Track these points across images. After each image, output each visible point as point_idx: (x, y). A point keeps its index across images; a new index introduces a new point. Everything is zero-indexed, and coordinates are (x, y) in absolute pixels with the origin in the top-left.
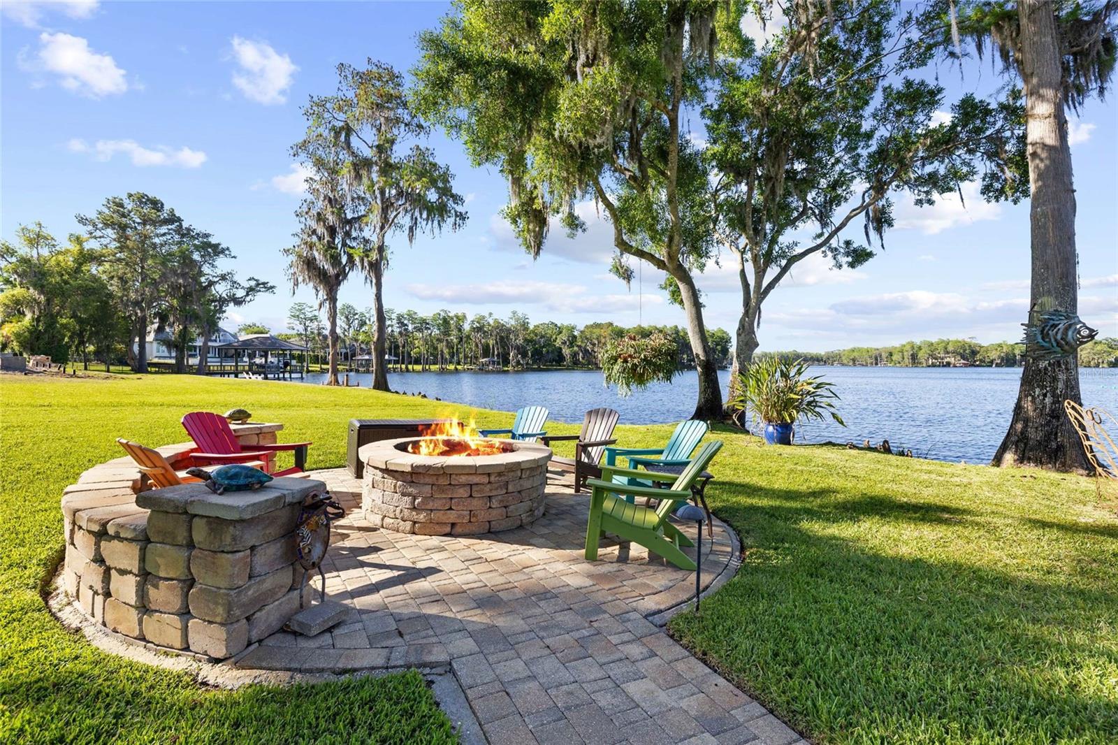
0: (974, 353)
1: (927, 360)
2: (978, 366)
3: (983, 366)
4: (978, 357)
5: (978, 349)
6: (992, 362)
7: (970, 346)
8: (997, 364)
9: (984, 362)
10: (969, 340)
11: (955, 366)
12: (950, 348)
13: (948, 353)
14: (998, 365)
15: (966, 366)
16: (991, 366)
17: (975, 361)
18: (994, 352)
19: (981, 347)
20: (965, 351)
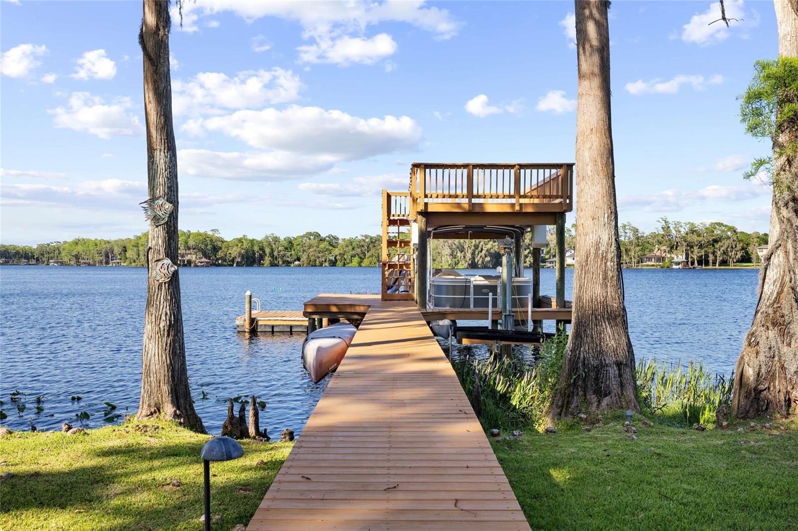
0: (216, 249)
2: (219, 265)
3: (225, 266)
4: (220, 254)
5: (219, 244)
7: (211, 240)
8: (238, 262)
9: (225, 260)
10: (211, 233)
11: (196, 266)
12: (191, 243)
13: (189, 249)
14: (239, 264)
15: (208, 265)
16: (232, 265)
17: (217, 260)
18: (235, 248)
19: (223, 242)
20: (206, 246)
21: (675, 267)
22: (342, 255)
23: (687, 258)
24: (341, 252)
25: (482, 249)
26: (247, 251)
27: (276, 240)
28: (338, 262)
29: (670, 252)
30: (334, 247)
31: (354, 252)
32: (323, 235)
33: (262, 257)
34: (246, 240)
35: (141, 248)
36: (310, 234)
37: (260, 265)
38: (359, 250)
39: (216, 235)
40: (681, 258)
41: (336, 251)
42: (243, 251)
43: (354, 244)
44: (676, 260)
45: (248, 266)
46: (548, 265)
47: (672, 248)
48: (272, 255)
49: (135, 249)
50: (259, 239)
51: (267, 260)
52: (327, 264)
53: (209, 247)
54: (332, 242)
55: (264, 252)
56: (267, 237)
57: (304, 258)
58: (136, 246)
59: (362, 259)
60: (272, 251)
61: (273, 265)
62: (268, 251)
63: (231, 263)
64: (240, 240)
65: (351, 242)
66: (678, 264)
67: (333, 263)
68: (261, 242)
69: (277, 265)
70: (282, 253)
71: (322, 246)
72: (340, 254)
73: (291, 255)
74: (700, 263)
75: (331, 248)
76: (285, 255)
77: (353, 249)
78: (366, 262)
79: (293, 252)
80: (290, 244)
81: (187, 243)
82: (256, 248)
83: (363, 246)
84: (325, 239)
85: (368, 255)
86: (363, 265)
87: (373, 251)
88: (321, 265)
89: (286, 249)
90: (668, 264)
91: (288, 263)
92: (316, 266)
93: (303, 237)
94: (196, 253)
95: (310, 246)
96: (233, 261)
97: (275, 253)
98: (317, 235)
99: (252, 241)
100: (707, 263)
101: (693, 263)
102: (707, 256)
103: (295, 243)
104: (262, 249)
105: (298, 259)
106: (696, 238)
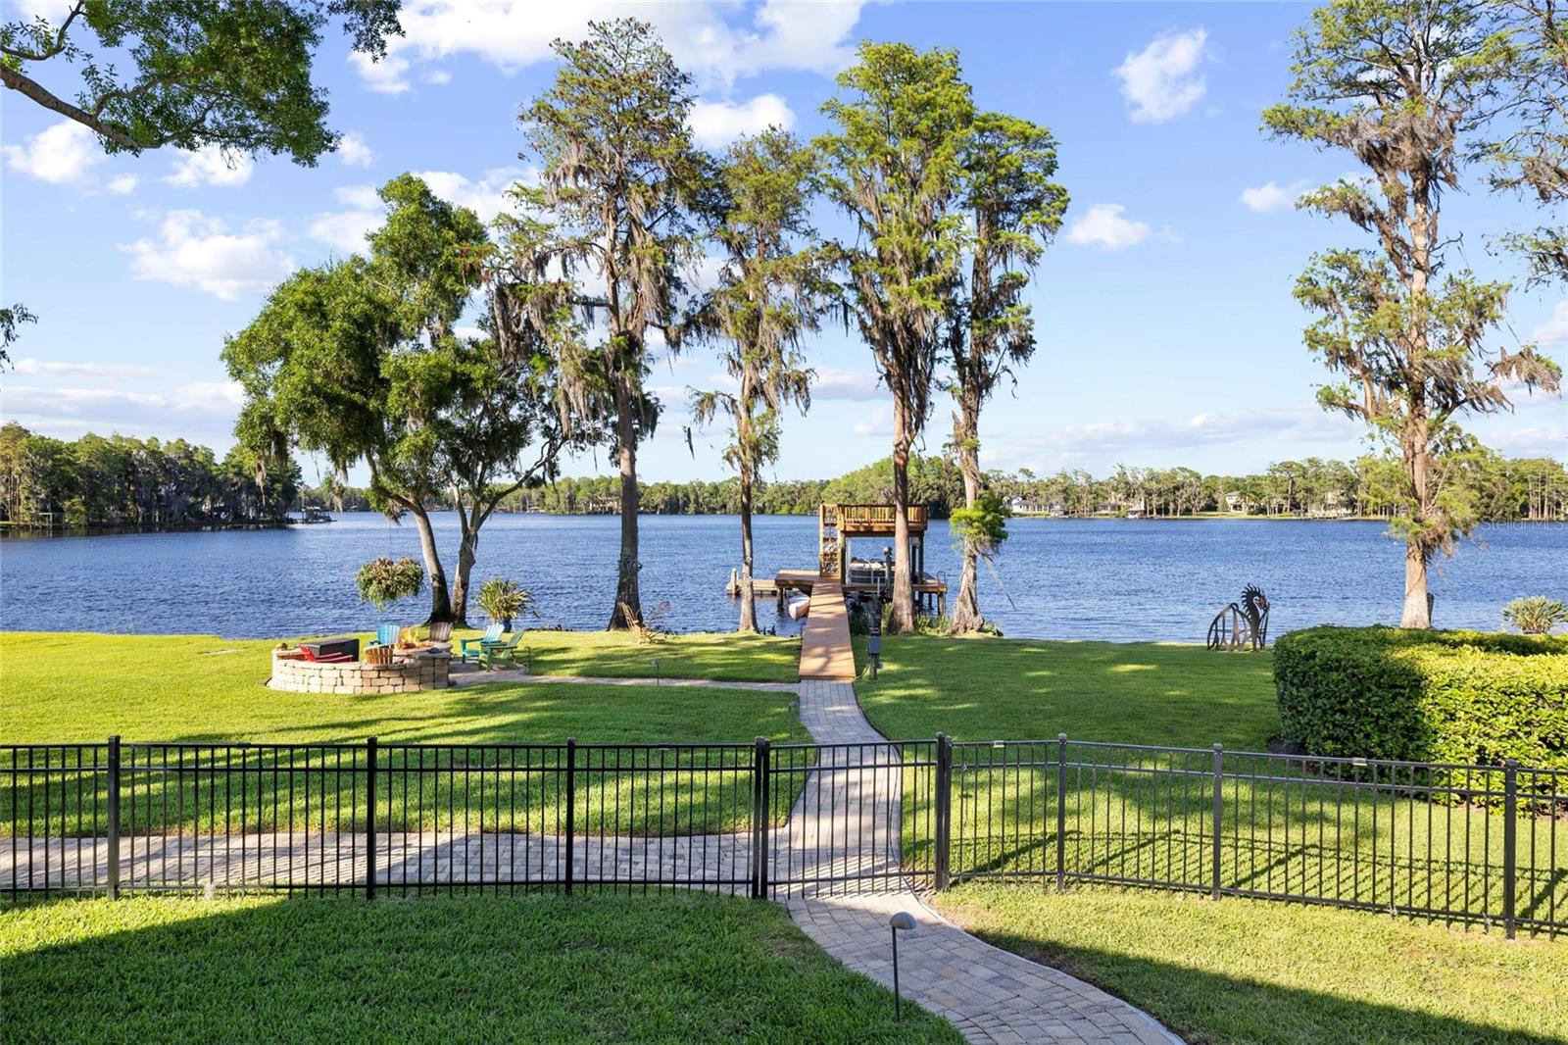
1: (587, 505)
2: (642, 513)
3: (648, 514)
4: (642, 500)
5: (642, 490)
6: (656, 507)
8: (661, 510)
9: (648, 508)
11: (617, 514)
12: (613, 489)
13: (610, 495)
14: (662, 512)
16: (655, 513)
17: (640, 507)
18: (658, 495)
19: (646, 488)
21: (1130, 516)
22: (771, 501)
23: (1145, 506)
24: (770, 498)
26: (671, 497)
27: (701, 485)
29: (1127, 499)
33: (686, 504)
37: (684, 513)
40: (1139, 506)
41: (765, 498)
44: (1133, 508)
45: (671, 513)
47: (1129, 495)
48: (696, 501)
49: (555, 496)
50: (684, 484)
51: (692, 507)
54: (761, 488)
55: (689, 498)
56: (692, 483)
57: (730, 505)
58: (557, 492)
59: (792, 507)
60: (697, 497)
61: (698, 512)
62: (692, 497)
64: (664, 487)
65: (781, 488)
67: (762, 511)
68: (685, 488)
69: (702, 513)
70: (707, 499)
74: (1159, 512)
76: (710, 502)
78: (796, 509)
79: (719, 499)
82: (680, 495)
83: (793, 492)
87: (804, 497)
90: (1124, 513)
91: (713, 511)
97: (700, 500)
99: (676, 487)
100: (1167, 512)
101: (1151, 512)
102: (1167, 504)
103: (721, 489)
104: (686, 495)
105: (724, 506)
106: (1154, 485)
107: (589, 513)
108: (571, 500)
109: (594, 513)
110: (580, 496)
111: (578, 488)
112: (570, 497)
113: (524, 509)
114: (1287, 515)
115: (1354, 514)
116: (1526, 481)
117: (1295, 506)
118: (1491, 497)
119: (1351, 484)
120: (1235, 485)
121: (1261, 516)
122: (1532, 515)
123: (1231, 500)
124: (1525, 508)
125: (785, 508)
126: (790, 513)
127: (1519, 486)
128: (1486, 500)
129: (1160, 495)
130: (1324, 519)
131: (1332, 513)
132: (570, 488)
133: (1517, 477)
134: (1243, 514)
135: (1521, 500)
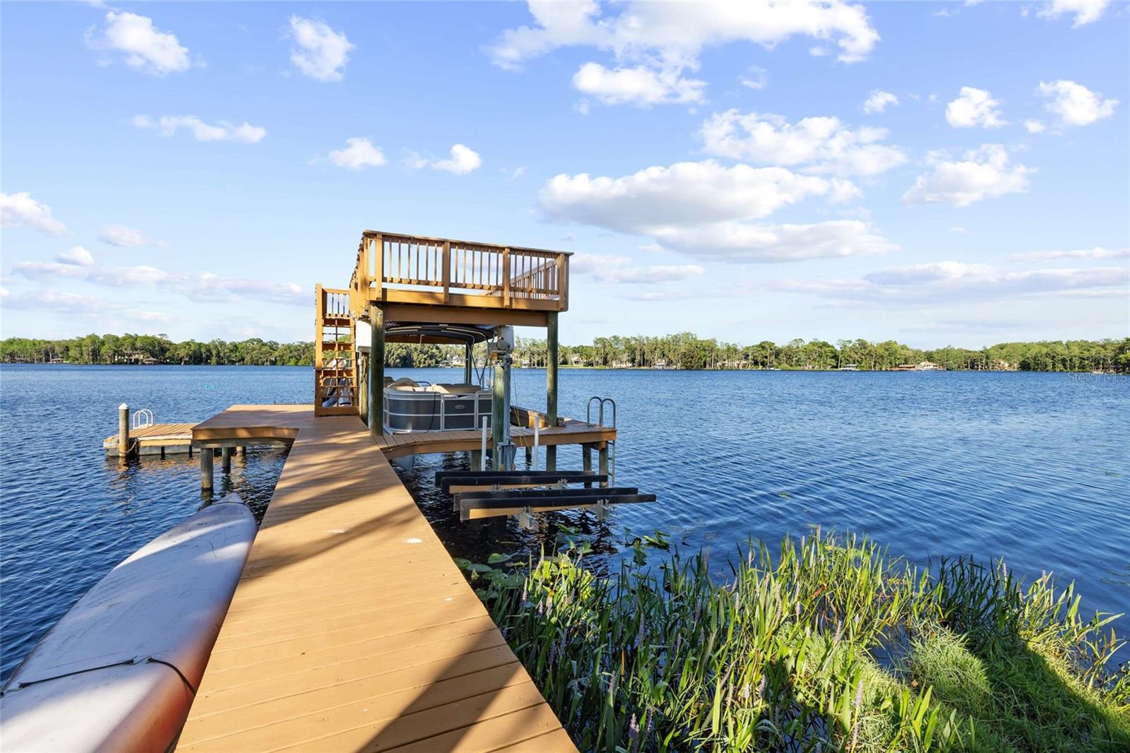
21: (523, 367)
22: (281, 357)
23: (530, 361)
24: (281, 354)
25: (394, 354)
26: (194, 352)
27: (222, 344)
28: (278, 362)
29: (521, 357)
30: (274, 350)
31: (291, 355)
32: (265, 341)
33: (209, 357)
34: (194, 343)
35: (84, 348)
36: (254, 340)
37: (207, 363)
38: (296, 353)
39: (164, 338)
40: (527, 361)
41: (276, 354)
42: (190, 352)
43: (291, 348)
44: (524, 363)
45: (195, 364)
46: (441, 365)
47: (521, 355)
48: (218, 355)
49: (78, 349)
50: (207, 343)
51: (214, 359)
52: (268, 363)
53: (157, 349)
54: (273, 346)
55: (211, 353)
56: (213, 342)
57: (248, 358)
58: (80, 346)
59: (298, 360)
60: (219, 352)
61: (219, 363)
62: (214, 352)
63: (179, 362)
64: (188, 344)
65: (289, 347)
66: (525, 365)
67: (274, 363)
68: (208, 345)
69: (223, 364)
70: (227, 354)
71: (264, 349)
72: (279, 356)
73: (236, 356)
74: (538, 365)
75: (272, 351)
76: (230, 356)
77: (291, 352)
78: (301, 362)
79: (238, 354)
80: (235, 347)
81: (134, 344)
82: (203, 350)
83: (299, 350)
84: (266, 344)
85: (303, 357)
86: (299, 364)
87: (307, 354)
88: (263, 364)
89: (232, 351)
90: (519, 365)
91: (233, 363)
92: (258, 365)
93: (247, 342)
94: (142, 353)
95: (254, 349)
96: (181, 359)
97: (222, 355)
98: (259, 341)
99: (200, 345)
100: (542, 365)
101: (534, 365)
102: (542, 360)
103: (240, 347)
104: (209, 350)
105: (243, 359)
106: (535, 349)
107: (114, 364)
108: (95, 354)
109: (120, 363)
110: (103, 350)
111: (103, 343)
112: (93, 351)
113: (47, 360)
114: (603, 367)
115: (634, 366)
116: (705, 350)
117: (605, 362)
118: (692, 358)
119: (632, 351)
120: (575, 351)
121: (589, 367)
122: (708, 367)
123: (575, 358)
124: (705, 364)
125: (293, 360)
126: (296, 364)
127: (703, 353)
128: (690, 359)
129: (539, 355)
130: (620, 369)
131: (624, 366)
132: (94, 342)
133: (702, 348)
134: (581, 366)
135: (704, 359)
